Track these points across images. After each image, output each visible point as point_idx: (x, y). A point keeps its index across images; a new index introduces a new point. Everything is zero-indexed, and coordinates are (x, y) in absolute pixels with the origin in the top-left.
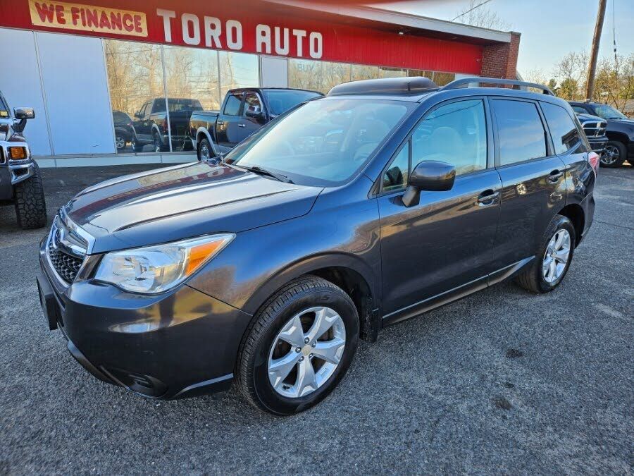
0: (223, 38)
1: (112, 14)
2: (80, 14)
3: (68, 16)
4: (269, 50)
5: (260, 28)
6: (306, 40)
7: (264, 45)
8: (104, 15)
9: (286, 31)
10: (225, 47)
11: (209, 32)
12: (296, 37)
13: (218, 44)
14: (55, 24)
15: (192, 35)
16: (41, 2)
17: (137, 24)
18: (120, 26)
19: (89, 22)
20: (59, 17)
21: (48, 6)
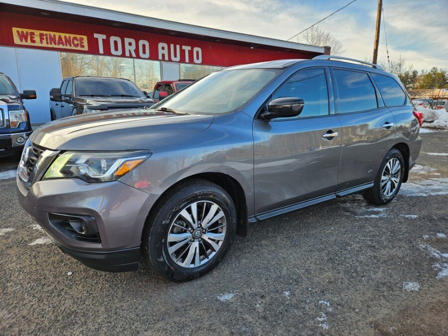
0: (137, 51)
1: (65, 37)
2: (45, 37)
3: (37, 39)
4: (167, 58)
5: (161, 45)
6: (191, 53)
7: (163, 55)
8: (60, 38)
9: (178, 47)
10: (138, 57)
11: (127, 47)
12: (184, 50)
13: (134, 55)
14: (29, 43)
15: (116, 49)
16: (20, 30)
17: (82, 43)
18: (70, 44)
19: (51, 42)
20: (31, 39)
21: (25, 32)
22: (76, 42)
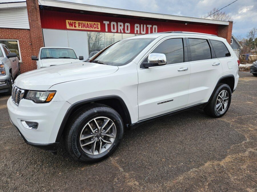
0: (124, 29)
1: (90, 23)
2: (80, 24)
3: (77, 25)
4: (139, 32)
5: (136, 25)
6: (151, 28)
7: (137, 31)
8: (88, 24)
9: (145, 26)
10: (124, 32)
11: (119, 27)
12: (148, 27)
13: (122, 32)
14: (73, 28)
15: (114, 29)
16: (69, 21)
17: (97, 26)
18: (92, 27)
19: (83, 26)
20: (74, 25)
21: (72, 22)
22: (95, 26)
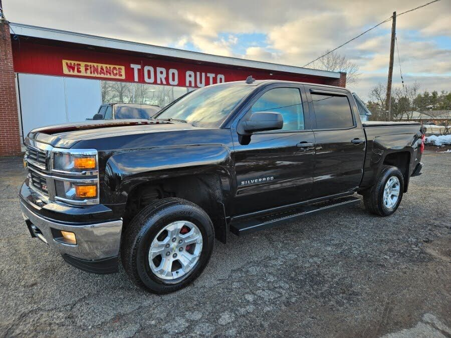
0: (167, 79)
1: (106, 67)
2: (89, 68)
3: (82, 69)
4: (193, 85)
5: (188, 73)
6: (215, 79)
7: (190, 82)
8: (102, 69)
9: (203, 74)
10: (168, 84)
11: (159, 75)
12: (209, 77)
13: (164, 82)
14: (76, 73)
15: (149, 77)
16: (69, 62)
17: (120, 72)
18: (110, 73)
19: (94, 72)
20: (78, 69)
21: (73, 64)
22: (115, 72)
